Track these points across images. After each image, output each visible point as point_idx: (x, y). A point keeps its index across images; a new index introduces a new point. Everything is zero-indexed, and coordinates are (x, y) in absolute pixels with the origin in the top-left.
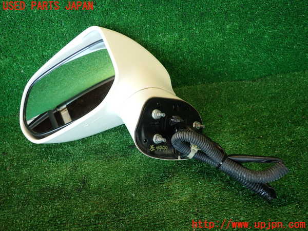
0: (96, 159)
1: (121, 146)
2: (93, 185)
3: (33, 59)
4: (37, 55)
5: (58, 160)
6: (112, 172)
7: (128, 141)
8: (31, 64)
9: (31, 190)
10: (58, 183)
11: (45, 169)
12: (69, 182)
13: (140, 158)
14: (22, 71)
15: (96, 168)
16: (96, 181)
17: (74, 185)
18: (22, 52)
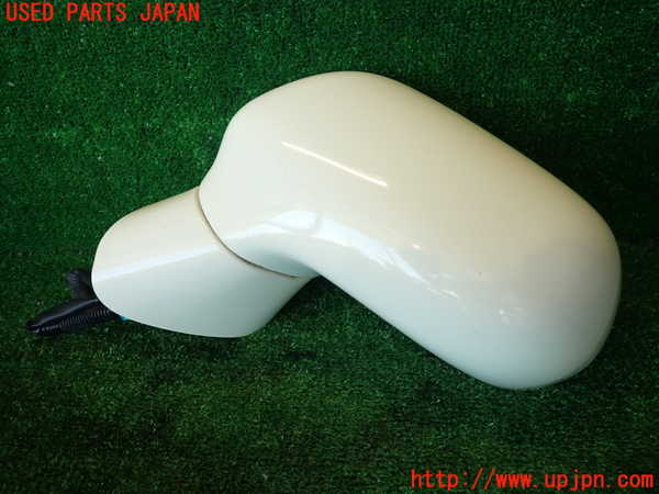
0: (206, 371)
1: (270, 349)
2: (182, 430)
3: (122, 134)
4: (132, 127)
5: (126, 358)
6: (232, 407)
7: (290, 342)
8: (119, 144)
9: (48, 416)
10: (108, 410)
11: (94, 374)
12: (133, 412)
13: (305, 387)
14: (100, 158)
15: (200, 392)
16: (191, 424)
17: (139, 423)
18: (103, 117)
